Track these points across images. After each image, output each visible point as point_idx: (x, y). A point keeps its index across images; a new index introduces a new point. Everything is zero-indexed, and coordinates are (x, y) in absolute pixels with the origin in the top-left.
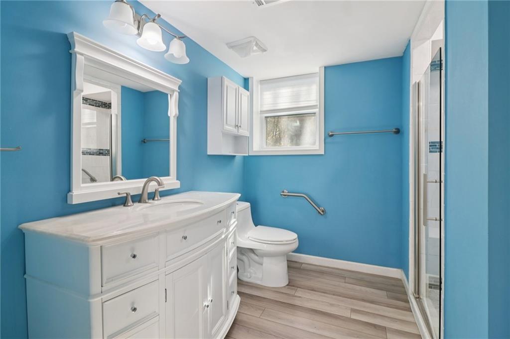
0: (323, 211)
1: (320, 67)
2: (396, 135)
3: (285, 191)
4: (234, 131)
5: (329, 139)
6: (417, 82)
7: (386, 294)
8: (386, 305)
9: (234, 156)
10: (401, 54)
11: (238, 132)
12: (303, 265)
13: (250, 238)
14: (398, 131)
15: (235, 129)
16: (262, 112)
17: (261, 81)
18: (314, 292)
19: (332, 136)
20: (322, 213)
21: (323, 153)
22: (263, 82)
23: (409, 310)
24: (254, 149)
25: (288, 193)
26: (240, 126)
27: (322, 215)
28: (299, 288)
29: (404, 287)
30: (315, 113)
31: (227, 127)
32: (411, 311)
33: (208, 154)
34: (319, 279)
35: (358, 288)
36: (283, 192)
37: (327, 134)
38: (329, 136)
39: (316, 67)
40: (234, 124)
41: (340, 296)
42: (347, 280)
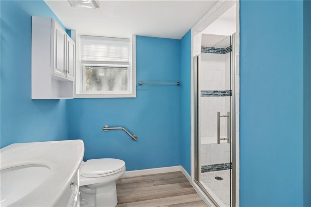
0: (136, 138)
1: (133, 35)
2: (177, 86)
3: (106, 126)
4: (63, 76)
5: (140, 87)
6: (197, 55)
7: (179, 185)
8: (184, 194)
9: (59, 100)
10: (180, 38)
11: (66, 77)
12: (123, 180)
13: (83, 175)
14: (179, 84)
15: (63, 74)
16: (83, 62)
17: (81, 35)
18: (139, 202)
19: (141, 85)
20: (136, 139)
21: (136, 97)
22: (83, 36)
23: (195, 192)
24: (77, 93)
25: (109, 127)
26: (69, 72)
27: (135, 140)
28: (127, 202)
29: (185, 177)
30: (127, 68)
31: (57, 71)
32: (197, 193)
33: (32, 98)
34: (138, 189)
35: (164, 186)
36: (105, 127)
37: (138, 83)
38: (139, 85)
39: (130, 35)
40: (63, 69)
41: (156, 198)
42: (156, 182)
